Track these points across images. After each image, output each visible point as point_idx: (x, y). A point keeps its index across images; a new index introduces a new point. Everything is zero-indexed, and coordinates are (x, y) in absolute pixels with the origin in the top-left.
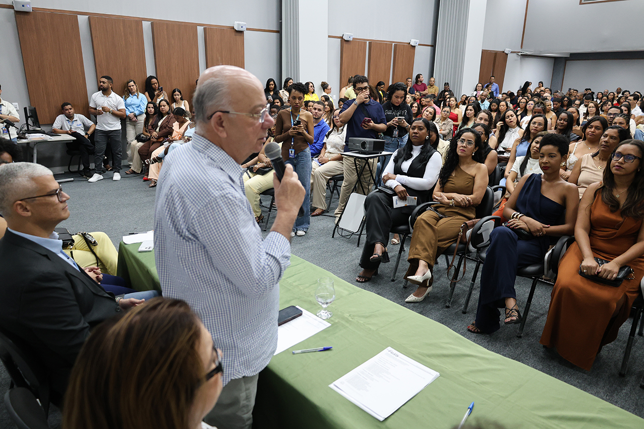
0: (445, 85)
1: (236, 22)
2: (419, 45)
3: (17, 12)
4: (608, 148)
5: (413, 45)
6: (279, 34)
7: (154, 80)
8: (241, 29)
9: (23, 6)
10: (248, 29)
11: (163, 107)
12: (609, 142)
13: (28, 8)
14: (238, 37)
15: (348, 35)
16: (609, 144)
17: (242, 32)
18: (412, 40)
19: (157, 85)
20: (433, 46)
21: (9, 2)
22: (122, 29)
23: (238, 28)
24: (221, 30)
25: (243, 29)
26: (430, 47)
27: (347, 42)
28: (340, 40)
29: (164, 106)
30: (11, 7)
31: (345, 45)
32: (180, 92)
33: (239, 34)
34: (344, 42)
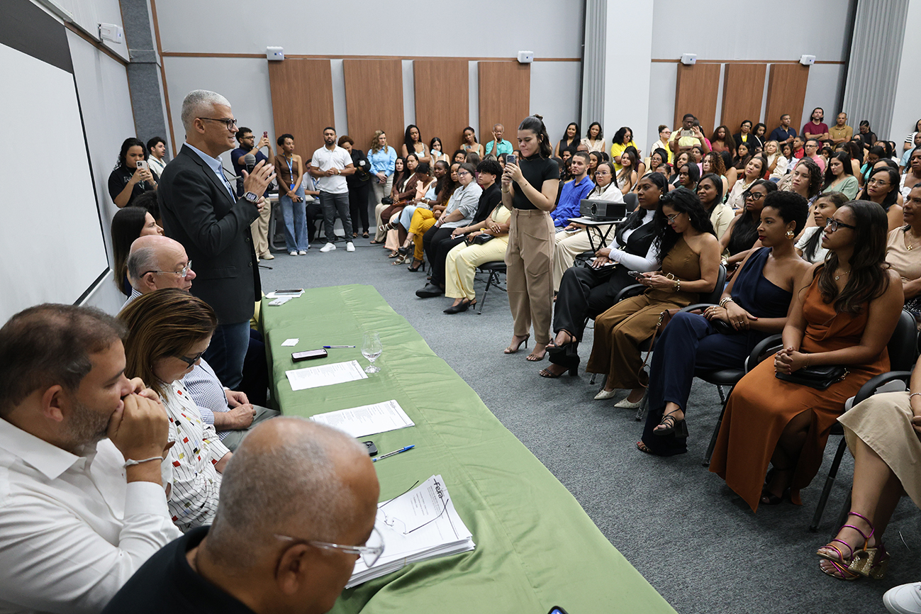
0: (860, 125)
1: (520, 52)
2: (815, 62)
3: (270, 62)
4: (912, 216)
5: (804, 64)
6: (580, 63)
7: (414, 130)
8: (526, 61)
9: (276, 54)
10: (535, 60)
11: (410, 163)
12: (912, 208)
13: (281, 56)
14: (523, 71)
15: (688, 56)
16: (911, 210)
17: (527, 64)
18: (803, 56)
19: (417, 135)
20: (845, 63)
21: (263, 52)
22: (378, 71)
23: (522, 59)
24: (500, 64)
25: (530, 60)
26: (838, 66)
27: (686, 67)
28: (676, 64)
29: (412, 161)
30: (264, 56)
31: (684, 71)
32: (440, 142)
33: (523, 67)
34: (682, 67)
